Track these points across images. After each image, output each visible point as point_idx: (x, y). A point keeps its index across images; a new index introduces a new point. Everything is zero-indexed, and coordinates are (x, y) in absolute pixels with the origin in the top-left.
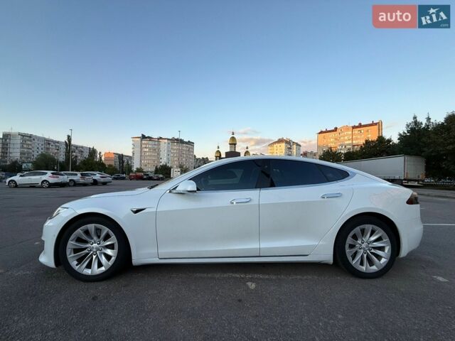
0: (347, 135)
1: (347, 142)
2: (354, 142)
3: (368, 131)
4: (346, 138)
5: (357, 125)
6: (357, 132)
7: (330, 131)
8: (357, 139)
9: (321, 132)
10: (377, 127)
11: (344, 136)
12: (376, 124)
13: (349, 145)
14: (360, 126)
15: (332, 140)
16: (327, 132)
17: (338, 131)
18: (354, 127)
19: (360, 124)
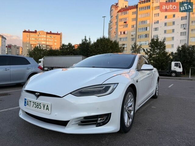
0: (43, 37)
1: (43, 43)
2: (47, 43)
3: (55, 37)
4: (43, 39)
5: (49, 32)
6: (49, 37)
7: (32, 32)
8: (49, 42)
9: (25, 31)
10: (59, 36)
11: (41, 38)
12: (59, 34)
13: (44, 44)
14: (51, 33)
15: (33, 39)
16: (29, 32)
17: (38, 33)
18: (47, 33)
19: (51, 32)
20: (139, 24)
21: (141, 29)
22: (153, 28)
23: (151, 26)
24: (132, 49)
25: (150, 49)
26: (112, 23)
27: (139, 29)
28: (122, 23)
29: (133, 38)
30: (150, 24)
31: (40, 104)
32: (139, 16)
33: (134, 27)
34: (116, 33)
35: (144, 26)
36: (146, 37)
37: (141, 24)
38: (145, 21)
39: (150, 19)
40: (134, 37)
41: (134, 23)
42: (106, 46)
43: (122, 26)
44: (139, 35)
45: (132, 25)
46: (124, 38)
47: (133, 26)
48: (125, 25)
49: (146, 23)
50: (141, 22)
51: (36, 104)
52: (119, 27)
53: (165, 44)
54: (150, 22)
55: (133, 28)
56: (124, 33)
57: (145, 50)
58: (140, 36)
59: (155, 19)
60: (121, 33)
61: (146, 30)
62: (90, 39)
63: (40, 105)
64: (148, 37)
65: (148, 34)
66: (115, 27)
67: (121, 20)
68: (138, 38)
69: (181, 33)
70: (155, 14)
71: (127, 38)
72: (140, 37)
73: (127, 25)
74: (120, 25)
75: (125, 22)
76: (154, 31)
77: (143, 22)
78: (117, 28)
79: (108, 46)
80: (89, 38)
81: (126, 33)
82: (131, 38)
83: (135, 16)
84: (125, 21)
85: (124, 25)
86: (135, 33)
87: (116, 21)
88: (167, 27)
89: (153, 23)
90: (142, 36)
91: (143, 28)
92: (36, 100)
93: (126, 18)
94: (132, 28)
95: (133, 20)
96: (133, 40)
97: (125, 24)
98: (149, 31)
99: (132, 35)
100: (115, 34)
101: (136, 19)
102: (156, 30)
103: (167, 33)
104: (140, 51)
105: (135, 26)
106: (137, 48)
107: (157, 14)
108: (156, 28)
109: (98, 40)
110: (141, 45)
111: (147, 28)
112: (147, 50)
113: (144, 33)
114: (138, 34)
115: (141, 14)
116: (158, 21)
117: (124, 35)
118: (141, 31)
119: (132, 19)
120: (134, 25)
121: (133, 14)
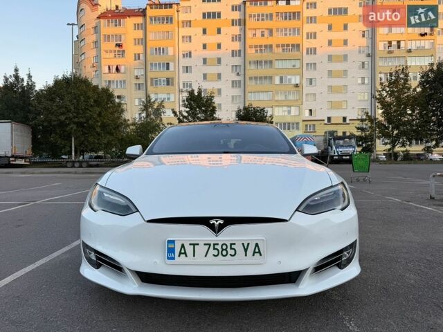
20: (152, 54)
21: (156, 64)
22: (181, 66)
23: (177, 62)
24: (144, 110)
25: (187, 112)
26: (83, 43)
27: (151, 64)
28: (111, 46)
29: (139, 84)
30: (174, 55)
31: (231, 244)
32: (150, 36)
33: (139, 59)
34: (97, 66)
35: (161, 59)
36: (168, 84)
37: (156, 54)
38: (163, 49)
39: (174, 46)
40: (142, 81)
41: (140, 50)
42: (82, 98)
43: (111, 52)
44: (152, 79)
45: (135, 54)
46: (117, 82)
47: (137, 57)
48: (119, 51)
49: (167, 53)
50: (156, 49)
51: (216, 247)
52: (104, 55)
53: (214, 103)
54: (174, 51)
55: (138, 61)
56: (117, 69)
57: (178, 113)
58: (155, 82)
59: (184, 47)
60: (109, 69)
61: (168, 68)
62: (30, 77)
63: (231, 248)
64: (173, 85)
65: (172, 79)
66: (94, 53)
67: (108, 38)
68: (152, 84)
69: (233, 82)
70: (183, 37)
71: (124, 81)
72: (156, 84)
73: (124, 51)
74: (106, 49)
75: (119, 45)
76: (183, 72)
77: (160, 50)
78: (98, 57)
79: (88, 97)
80: (28, 73)
81: (122, 69)
82: (136, 84)
83: (140, 34)
84: (118, 42)
85: (115, 51)
86: (142, 72)
87: (94, 38)
88: (208, 67)
89: (181, 56)
90: (160, 80)
91: (160, 64)
92: (215, 238)
93: (120, 36)
94: (135, 59)
95: (137, 42)
96: (139, 89)
97: (117, 48)
98: (174, 71)
99: (137, 78)
100: (95, 69)
101: (144, 41)
102: (187, 72)
103: (208, 79)
104: (161, 115)
105: (142, 57)
106: (155, 107)
107: (187, 37)
108: (187, 67)
109: (57, 82)
110: (162, 101)
111: (168, 64)
112: (180, 112)
113: (164, 75)
114: (150, 75)
115: (155, 33)
116: (190, 53)
117: (118, 75)
118: (156, 69)
119: (135, 39)
120: (139, 54)
121: (135, 29)
